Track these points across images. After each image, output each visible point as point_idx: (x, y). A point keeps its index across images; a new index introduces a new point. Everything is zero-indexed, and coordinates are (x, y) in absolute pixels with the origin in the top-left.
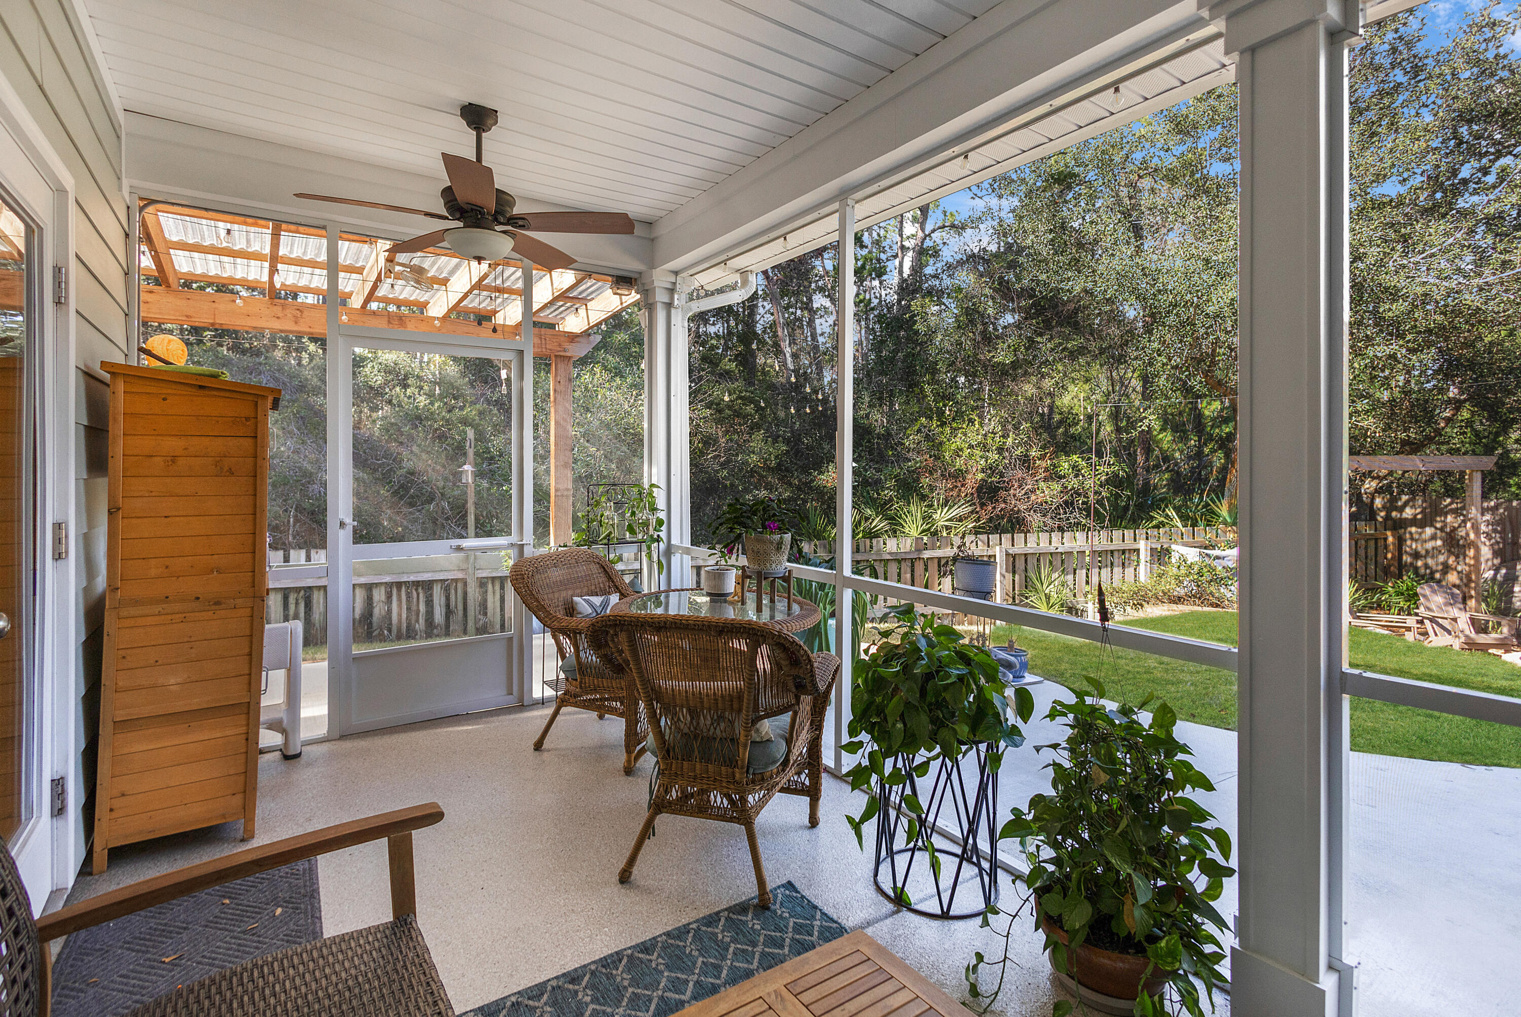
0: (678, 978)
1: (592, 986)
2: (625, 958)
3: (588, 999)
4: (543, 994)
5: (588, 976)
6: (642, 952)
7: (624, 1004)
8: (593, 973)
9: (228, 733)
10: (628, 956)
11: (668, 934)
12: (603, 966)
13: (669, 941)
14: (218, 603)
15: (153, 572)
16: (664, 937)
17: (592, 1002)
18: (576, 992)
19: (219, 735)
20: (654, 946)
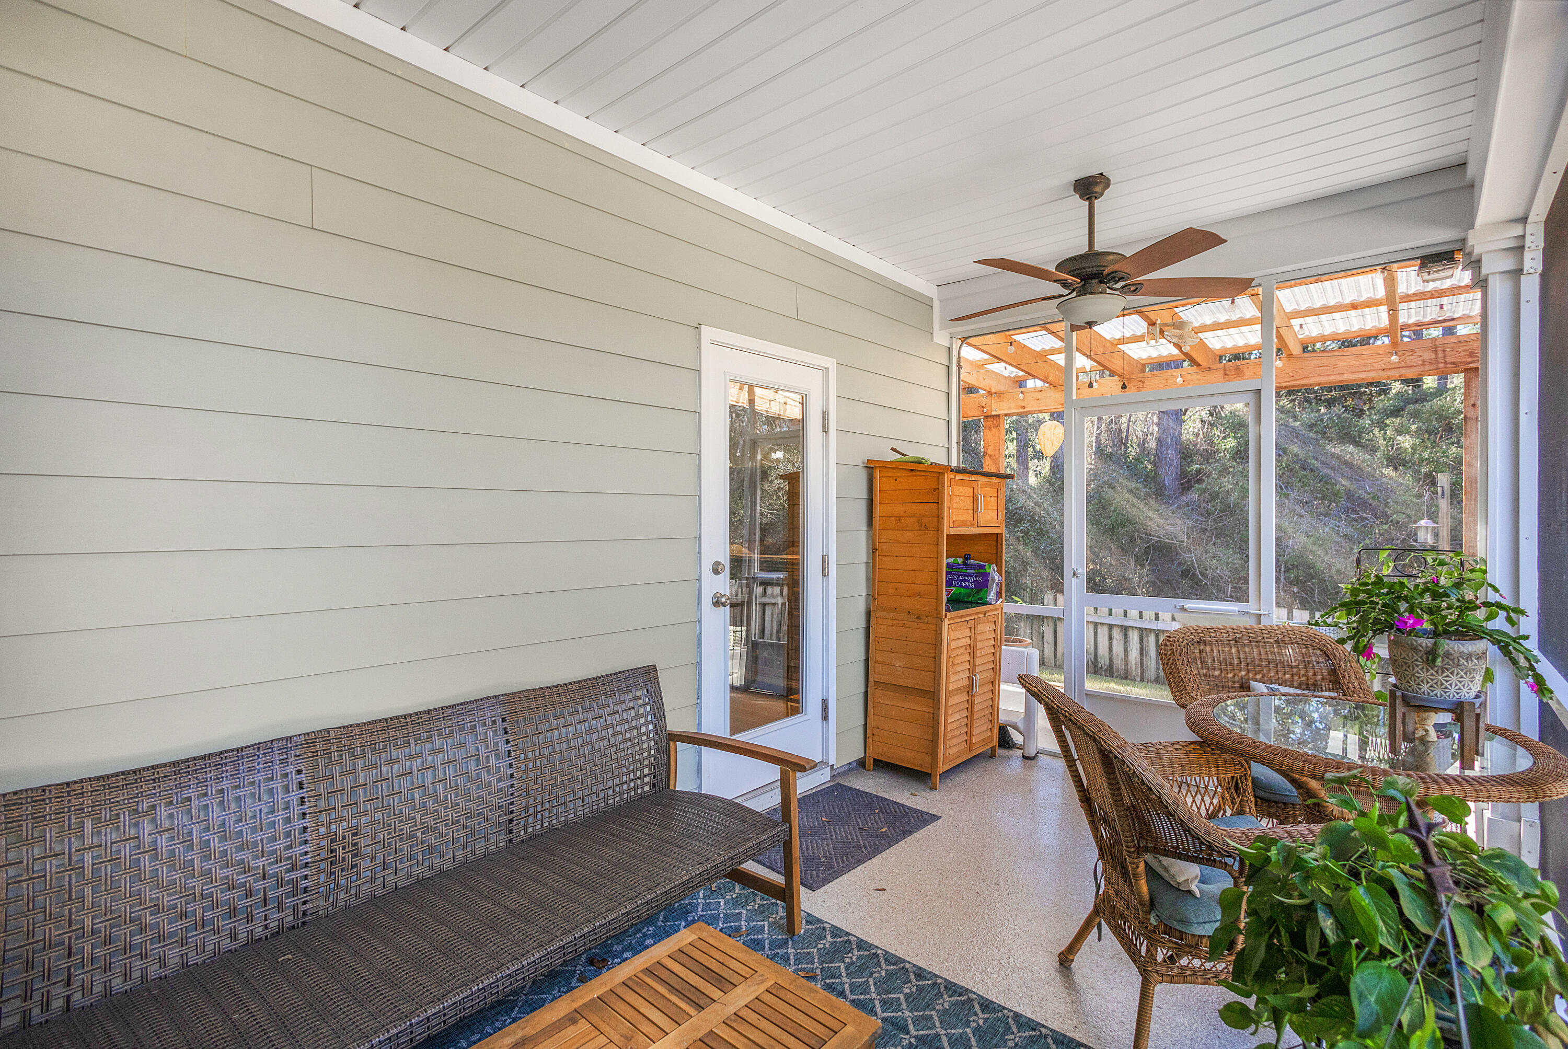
0: (969, 1039)
1: (921, 989)
2: (966, 997)
3: (907, 991)
4: (894, 965)
5: (930, 982)
6: (981, 1005)
7: (916, 1014)
8: (935, 984)
9: (924, 709)
10: (969, 998)
11: (1017, 1016)
12: (945, 987)
13: (1010, 1020)
14: (918, 618)
15: (891, 591)
16: (1012, 1014)
17: (905, 995)
18: (910, 982)
19: (919, 709)
20: (995, 1011)
